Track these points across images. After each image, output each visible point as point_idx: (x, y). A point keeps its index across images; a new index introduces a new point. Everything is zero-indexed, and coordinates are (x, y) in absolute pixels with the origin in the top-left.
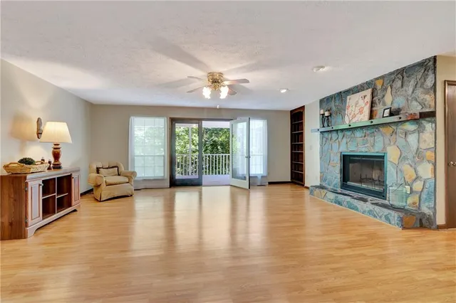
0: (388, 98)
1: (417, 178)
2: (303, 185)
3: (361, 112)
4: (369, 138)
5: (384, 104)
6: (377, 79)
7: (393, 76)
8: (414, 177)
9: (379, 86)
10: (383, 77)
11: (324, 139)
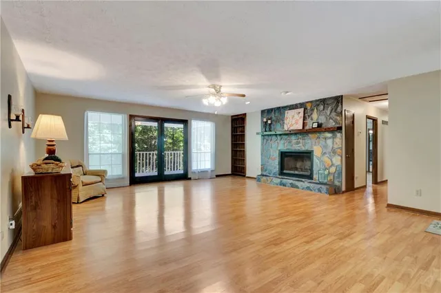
0: (315, 116)
1: (332, 165)
2: (244, 176)
3: (297, 123)
4: (301, 141)
5: (312, 119)
6: (307, 102)
7: (318, 103)
8: (331, 164)
9: (309, 108)
10: (311, 102)
11: (265, 140)
